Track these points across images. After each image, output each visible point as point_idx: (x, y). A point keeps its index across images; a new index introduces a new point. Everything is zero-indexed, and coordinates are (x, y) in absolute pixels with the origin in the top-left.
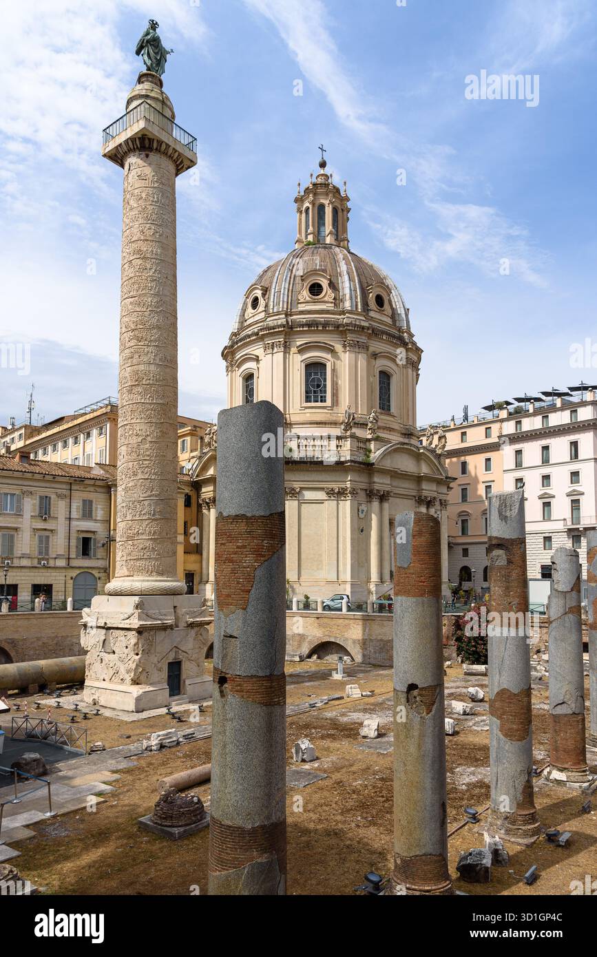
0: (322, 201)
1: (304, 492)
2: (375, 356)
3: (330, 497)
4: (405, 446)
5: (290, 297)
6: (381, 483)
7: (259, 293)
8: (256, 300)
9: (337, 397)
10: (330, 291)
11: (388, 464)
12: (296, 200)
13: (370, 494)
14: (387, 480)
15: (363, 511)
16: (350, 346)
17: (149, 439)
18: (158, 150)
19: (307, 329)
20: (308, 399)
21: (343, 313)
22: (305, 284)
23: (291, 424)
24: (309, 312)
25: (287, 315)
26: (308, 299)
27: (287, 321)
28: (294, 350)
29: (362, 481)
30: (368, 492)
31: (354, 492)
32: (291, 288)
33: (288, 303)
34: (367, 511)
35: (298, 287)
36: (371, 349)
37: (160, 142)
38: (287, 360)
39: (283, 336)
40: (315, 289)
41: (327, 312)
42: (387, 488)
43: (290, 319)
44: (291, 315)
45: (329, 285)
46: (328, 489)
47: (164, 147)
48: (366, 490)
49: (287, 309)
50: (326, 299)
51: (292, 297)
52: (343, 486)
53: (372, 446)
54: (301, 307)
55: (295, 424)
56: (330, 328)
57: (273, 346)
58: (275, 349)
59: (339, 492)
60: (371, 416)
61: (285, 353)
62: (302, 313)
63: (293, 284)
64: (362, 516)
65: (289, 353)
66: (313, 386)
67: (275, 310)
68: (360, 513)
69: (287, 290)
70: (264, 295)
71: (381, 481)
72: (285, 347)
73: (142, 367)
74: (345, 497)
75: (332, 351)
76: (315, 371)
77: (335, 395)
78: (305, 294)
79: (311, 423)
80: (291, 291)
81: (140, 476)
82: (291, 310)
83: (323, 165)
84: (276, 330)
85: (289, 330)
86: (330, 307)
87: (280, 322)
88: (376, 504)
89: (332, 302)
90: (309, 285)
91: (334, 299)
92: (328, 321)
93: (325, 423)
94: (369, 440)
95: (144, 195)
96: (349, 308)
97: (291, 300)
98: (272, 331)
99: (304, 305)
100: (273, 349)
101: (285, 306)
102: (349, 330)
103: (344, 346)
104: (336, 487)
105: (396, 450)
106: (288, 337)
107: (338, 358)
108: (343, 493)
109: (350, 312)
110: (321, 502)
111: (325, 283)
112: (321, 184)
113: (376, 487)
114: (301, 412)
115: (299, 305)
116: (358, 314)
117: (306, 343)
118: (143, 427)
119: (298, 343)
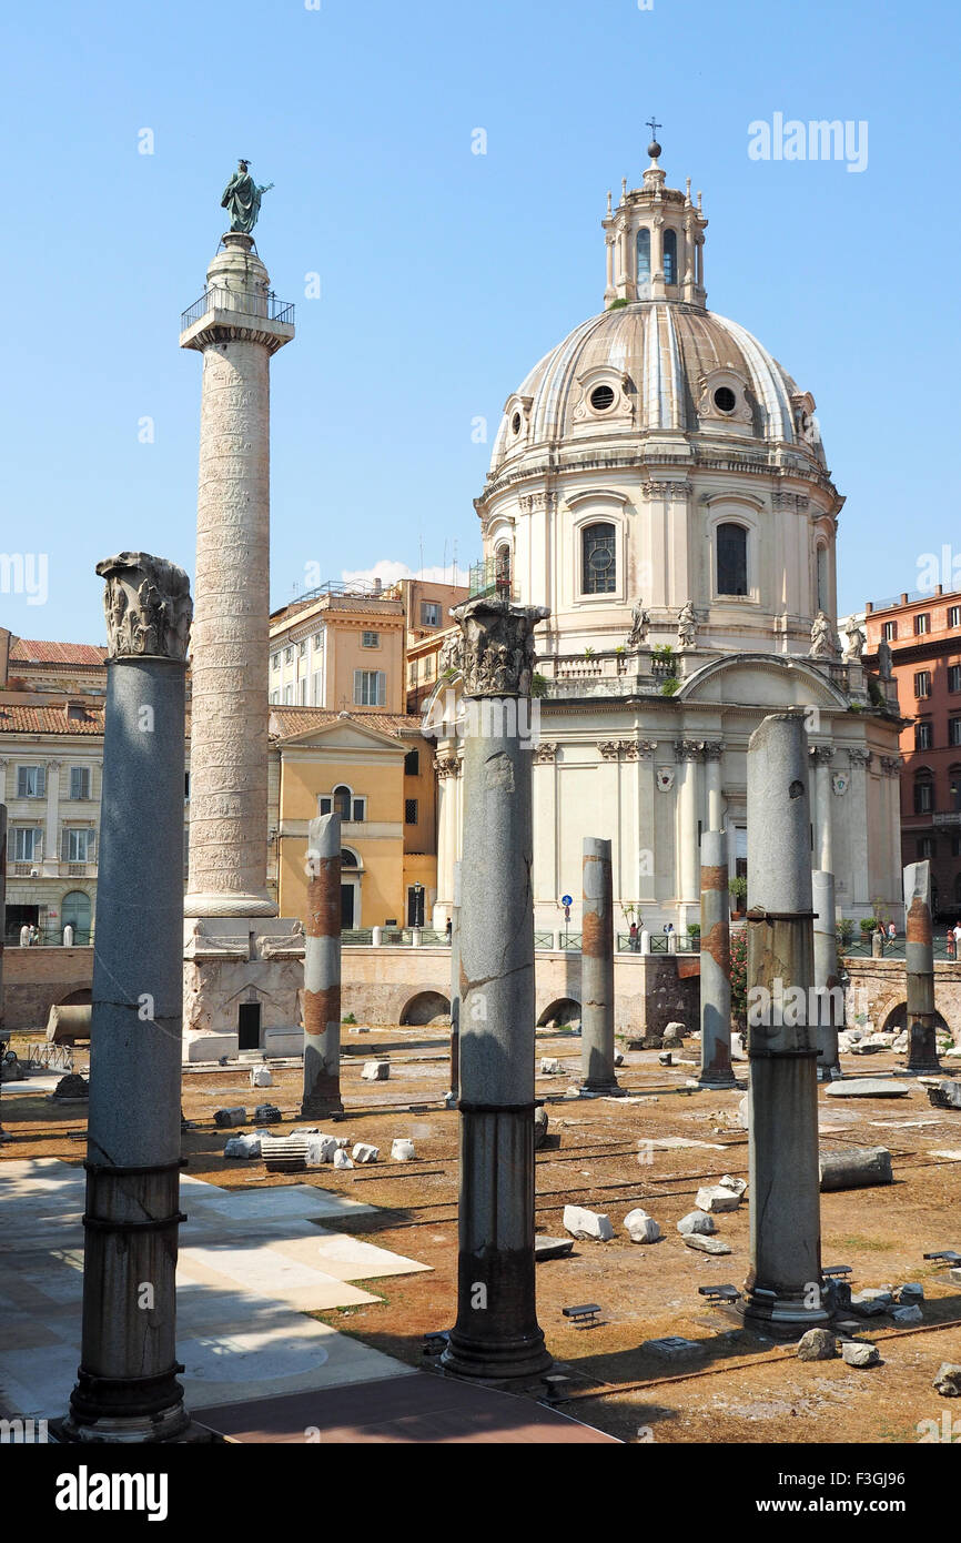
0: (642, 223)
1: (563, 749)
2: (706, 500)
3: (607, 757)
4: (754, 660)
5: (560, 415)
6: (698, 730)
7: (519, 407)
8: (517, 418)
9: (634, 581)
10: (624, 398)
11: (714, 694)
12: (604, 225)
13: (680, 752)
14: (715, 723)
15: (666, 780)
16: (654, 491)
17: (221, 714)
18: (238, 338)
19: (581, 470)
20: (586, 590)
21: (644, 435)
22: (585, 390)
23: (558, 633)
24: (589, 440)
25: (553, 448)
26: (589, 415)
27: (552, 459)
28: (562, 505)
29: (663, 726)
30: (676, 747)
31: (644, 748)
32: (562, 400)
33: (556, 425)
34: (675, 780)
35: (574, 398)
36: (699, 490)
37: (238, 330)
38: (553, 523)
39: (544, 485)
40: (602, 397)
41: (619, 436)
42: (715, 738)
43: (556, 454)
44: (560, 447)
45: (625, 388)
46: (603, 743)
47: (244, 333)
48: (673, 742)
49: (555, 436)
50: (619, 412)
51: (563, 414)
52: (627, 738)
53: (683, 663)
54: (580, 431)
55: (564, 632)
56: (619, 466)
57: (531, 501)
58: (534, 506)
59: (620, 749)
60: (683, 613)
61: (549, 511)
62: (576, 441)
63: (567, 392)
64: (662, 786)
65: (556, 511)
66: (597, 564)
67: (537, 441)
68: (661, 783)
69: (555, 404)
70: (527, 410)
71: (701, 726)
72: (549, 502)
73: (213, 622)
74: (631, 757)
75: (625, 503)
76: (597, 538)
77: (630, 578)
78: (586, 407)
79: (589, 630)
80: (563, 406)
81: (211, 763)
82: (562, 436)
83: (655, 152)
84: (534, 475)
85: (554, 474)
86: (624, 426)
87: (539, 462)
88: (689, 768)
89: (628, 418)
90: (590, 393)
91: (633, 411)
92: (617, 453)
93: (613, 628)
94: (679, 656)
95: (220, 400)
96: (655, 427)
97: (563, 421)
98: (528, 477)
99: (582, 426)
100: (531, 506)
101: (552, 433)
102: (650, 465)
103: (645, 492)
104: (615, 739)
105: (730, 669)
106: (553, 485)
107: (634, 513)
108: (628, 750)
109: (658, 433)
110: (591, 766)
111: (616, 386)
112: (643, 193)
113: (689, 737)
114: (578, 610)
115: (575, 428)
116: (671, 433)
117: (581, 494)
118: (216, 699)
119: (568, 495)
